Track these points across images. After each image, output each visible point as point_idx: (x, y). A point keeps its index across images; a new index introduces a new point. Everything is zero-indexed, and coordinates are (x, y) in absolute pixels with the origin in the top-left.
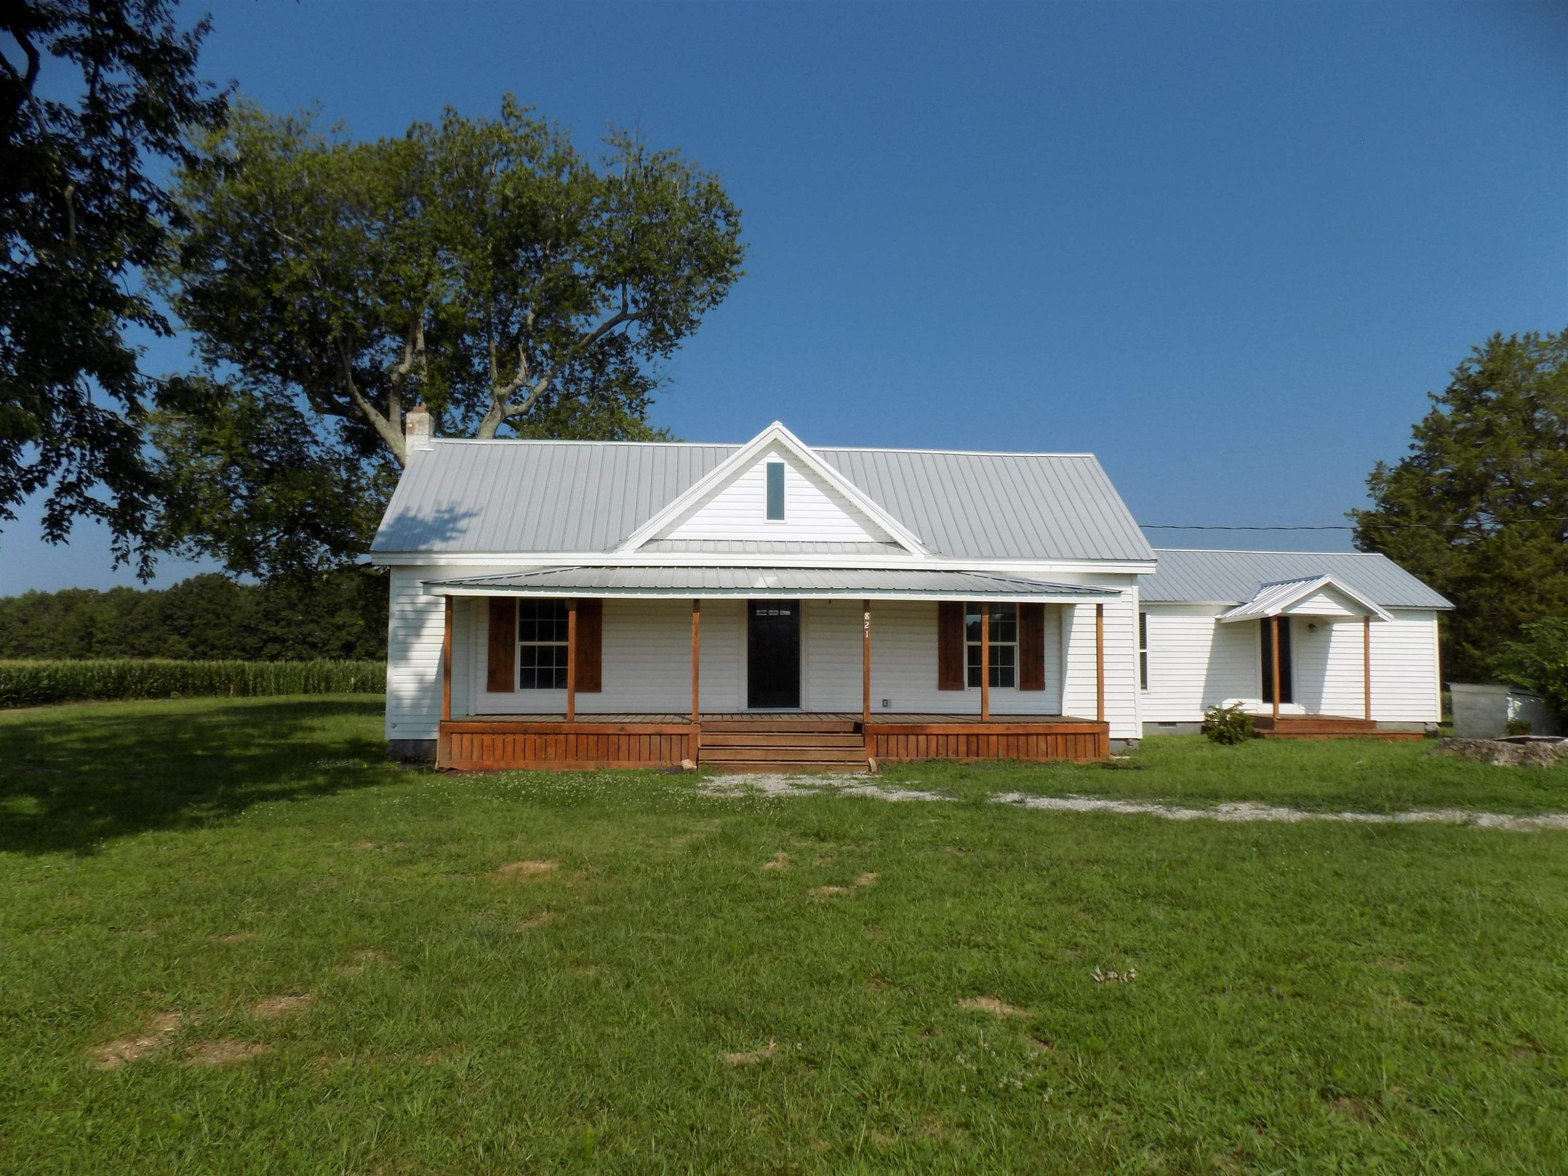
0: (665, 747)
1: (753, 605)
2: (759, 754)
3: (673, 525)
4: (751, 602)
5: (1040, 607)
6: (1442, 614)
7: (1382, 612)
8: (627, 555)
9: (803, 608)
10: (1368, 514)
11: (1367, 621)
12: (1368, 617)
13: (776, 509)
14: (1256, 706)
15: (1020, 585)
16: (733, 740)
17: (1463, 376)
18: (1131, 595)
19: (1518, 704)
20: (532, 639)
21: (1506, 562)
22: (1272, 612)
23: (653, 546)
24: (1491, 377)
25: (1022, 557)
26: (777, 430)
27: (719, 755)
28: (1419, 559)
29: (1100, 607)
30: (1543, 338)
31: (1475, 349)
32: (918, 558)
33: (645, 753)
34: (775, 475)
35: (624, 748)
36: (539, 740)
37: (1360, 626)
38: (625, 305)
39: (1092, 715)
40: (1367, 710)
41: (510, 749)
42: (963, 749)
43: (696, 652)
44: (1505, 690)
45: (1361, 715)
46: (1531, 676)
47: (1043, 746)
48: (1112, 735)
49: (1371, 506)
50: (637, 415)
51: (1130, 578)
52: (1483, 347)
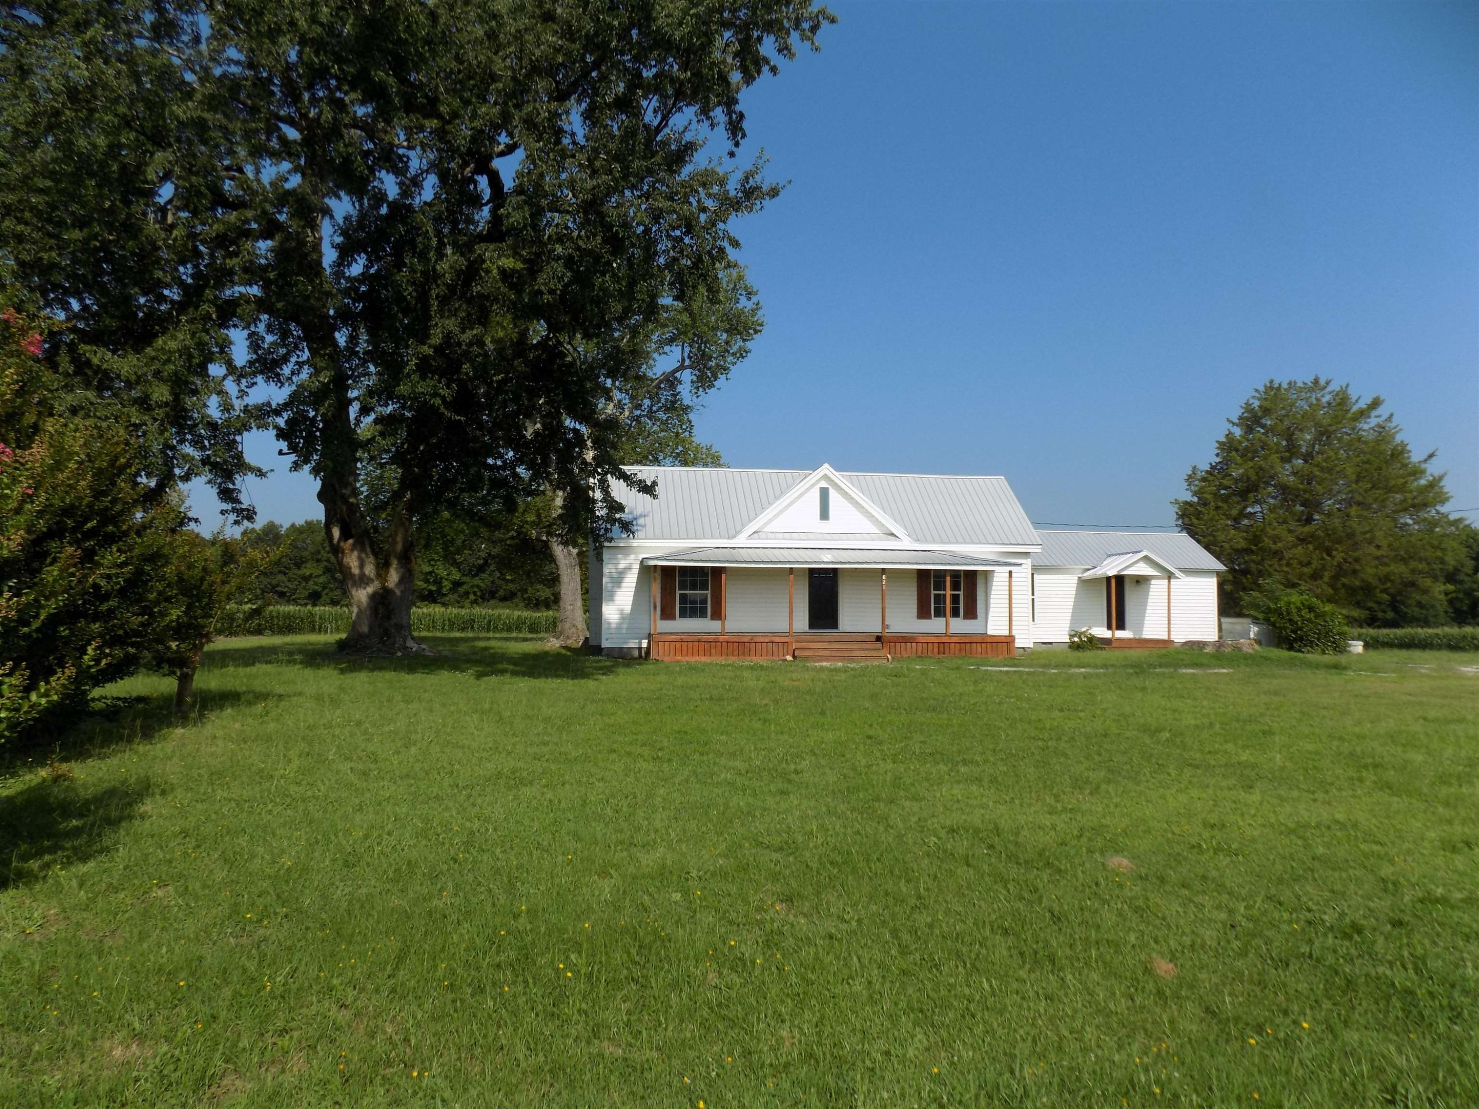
0: (775, 649)
1: (811, 570)
2: (827, 653)
3: (766, 524)
4: (810, 569)
5: (974, 572)
6: (1218, 574)
7: (1177, 573)
8: (741, 541)
9: (839, 573)
10: (1186, 503)
11: (1169, 578)
12: (1170, 576)
13: (824, 514)
14: (1101, 632)
15: (966, 559)
16: (812, 645)
17: (1248, 408)
18: (1027, 563)
19: (1256, 629)
20: (686, 589)
21: (1266, 540)
22: (1112, 573)
23: (756, 535)
24: (1266, 411)
25: (965, 543)
26: (826, 469)
27: (806, 653)
28: (1214, 536)
29: (1010, 572)
30: (1300, 384)
31: (1257, 390)
32: (906, 543)
33: (764, 652)
34: (824, 494)
35: (753, 649)
36: (707, 645)
37: (1166, 582)
38: (683, 360)
39: (1006, 633)
40: (1169, 634)
41: (690, 650)
42: (936, 650)
43: (790, 597)
44: (1249, 620)
45: (1166, 637)
46: (1263, 612)
47: (979, 649)
48: (1017, 645)
49: (1188, 497)
50: (687, 433)
51: (1026, 554)
52: (1262, 389)
